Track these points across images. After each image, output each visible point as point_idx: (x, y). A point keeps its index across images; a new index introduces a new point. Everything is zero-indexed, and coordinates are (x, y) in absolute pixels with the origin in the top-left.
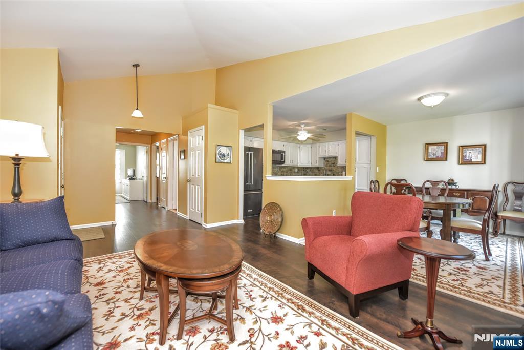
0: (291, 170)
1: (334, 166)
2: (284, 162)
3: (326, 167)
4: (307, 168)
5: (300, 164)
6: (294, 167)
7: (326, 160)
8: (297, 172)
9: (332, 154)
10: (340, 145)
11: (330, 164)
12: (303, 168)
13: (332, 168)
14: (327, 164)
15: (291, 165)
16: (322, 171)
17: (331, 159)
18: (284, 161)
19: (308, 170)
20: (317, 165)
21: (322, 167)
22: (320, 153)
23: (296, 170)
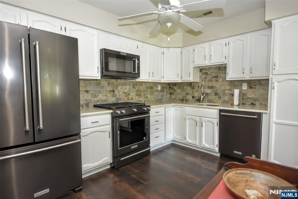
0: (151, 88)
1: (217, 81)
2: (138, 75)
3: (203, 83)
4: (175, 84)
5: (165, 79)
6: (156, 84)
7: (203, 71)
8: (161, 91)
9: (216, 60)
10: (231, 44)
11: (209, 77)
12: (169, 84)
13: (214, 84)
14: (205, 78)
15: (151, 80)
16: (196, 88)
17: (212, 70)
18: (139, 73)
19: (175, 88)
20: (191, 79)
21: (197, 83)
22: (196, 60)
23: (159, 88)
